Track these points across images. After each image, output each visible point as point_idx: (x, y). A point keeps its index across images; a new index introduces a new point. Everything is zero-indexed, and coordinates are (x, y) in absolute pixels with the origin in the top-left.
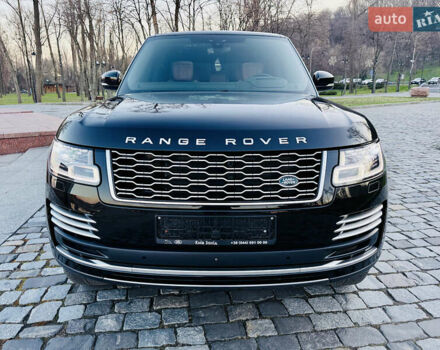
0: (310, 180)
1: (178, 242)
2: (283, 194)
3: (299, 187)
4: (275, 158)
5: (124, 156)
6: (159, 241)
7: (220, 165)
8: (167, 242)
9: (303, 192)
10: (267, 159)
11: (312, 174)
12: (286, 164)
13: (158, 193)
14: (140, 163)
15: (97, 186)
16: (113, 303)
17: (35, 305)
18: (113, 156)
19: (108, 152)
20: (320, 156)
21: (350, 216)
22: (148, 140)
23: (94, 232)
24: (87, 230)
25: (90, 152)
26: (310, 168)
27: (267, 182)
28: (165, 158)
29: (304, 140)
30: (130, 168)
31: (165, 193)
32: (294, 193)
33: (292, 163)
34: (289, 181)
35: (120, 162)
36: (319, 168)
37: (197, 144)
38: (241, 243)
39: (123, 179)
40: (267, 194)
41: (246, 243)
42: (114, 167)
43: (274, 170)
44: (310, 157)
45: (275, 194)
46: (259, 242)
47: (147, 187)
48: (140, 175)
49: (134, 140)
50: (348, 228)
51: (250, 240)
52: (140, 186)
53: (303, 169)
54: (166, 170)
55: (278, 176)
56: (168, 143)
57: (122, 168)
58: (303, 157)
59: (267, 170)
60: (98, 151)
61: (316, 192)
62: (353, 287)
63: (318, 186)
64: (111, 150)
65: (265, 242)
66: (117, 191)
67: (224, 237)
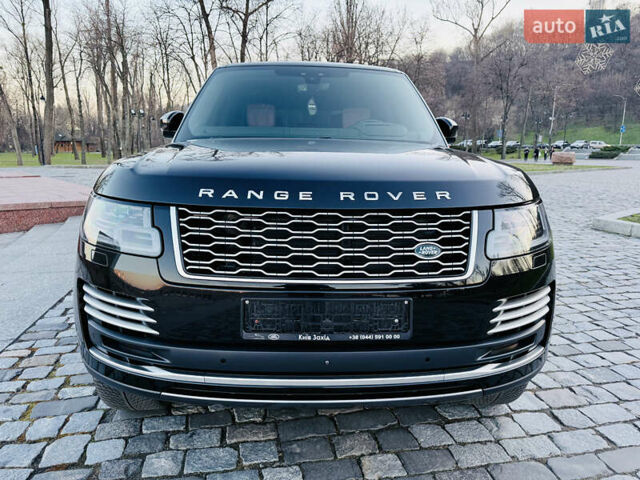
0: (457, 250)
1: (274, 337)
2: (421, 268)
3: (443, 258)
4: (408, 219)
5: (197, 215)
6: (246, 336)
7: (333, 227)
8: (258, 336)
9: (448, 266)
10: (398, 219)
11: (459, 241)
12: (423, 227)
13: (245, 267)
14: (220, 224)
15: (157, 258)
16: (167, 435)
17: (50, 440)
18: (181, 214)
19: (173, 210)
20: (468, 218)
21: (510, 301)
22: (231, 193)
23: (149, 325)
24: (139, 322)
25: (147, 210)
26: (456, 234)
27: (399, 252)
28: (255, 218)
29: (447, 196)
30: (204, 232)
31: (256, 268)
32: (436, 267)
33: (432, 227)
34: (429, 251)
35: (192, 223)
37: (301, 198)
38: (363, 337)
39: (194, 248)
40: (399, 268)
41: (370, 337)
43: (408, 235)
45: (409, 268)
46: (389, 337)
47: (230, 258)
48: (220, 241)
49: (210, 193)
50: (508, 316)
51: (375, 333)
52: (220, 257)
53: (447, 234)
54: (256, 234)
55: (412, 243)
56: (260, 197)
57: (195, 231)
59: (398, 235)
60: (158, 208)
61: (465, 266)
62: (504, 408)
63: (467, 257)
64: (177, 206)
65: (397, 337)
66: (186, 264)
67: (339, 330)
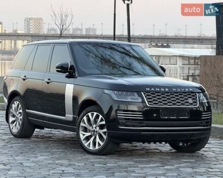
36: (196, 97)
42: (146, 97)
44: (194, 94)
58: (192, 94)
